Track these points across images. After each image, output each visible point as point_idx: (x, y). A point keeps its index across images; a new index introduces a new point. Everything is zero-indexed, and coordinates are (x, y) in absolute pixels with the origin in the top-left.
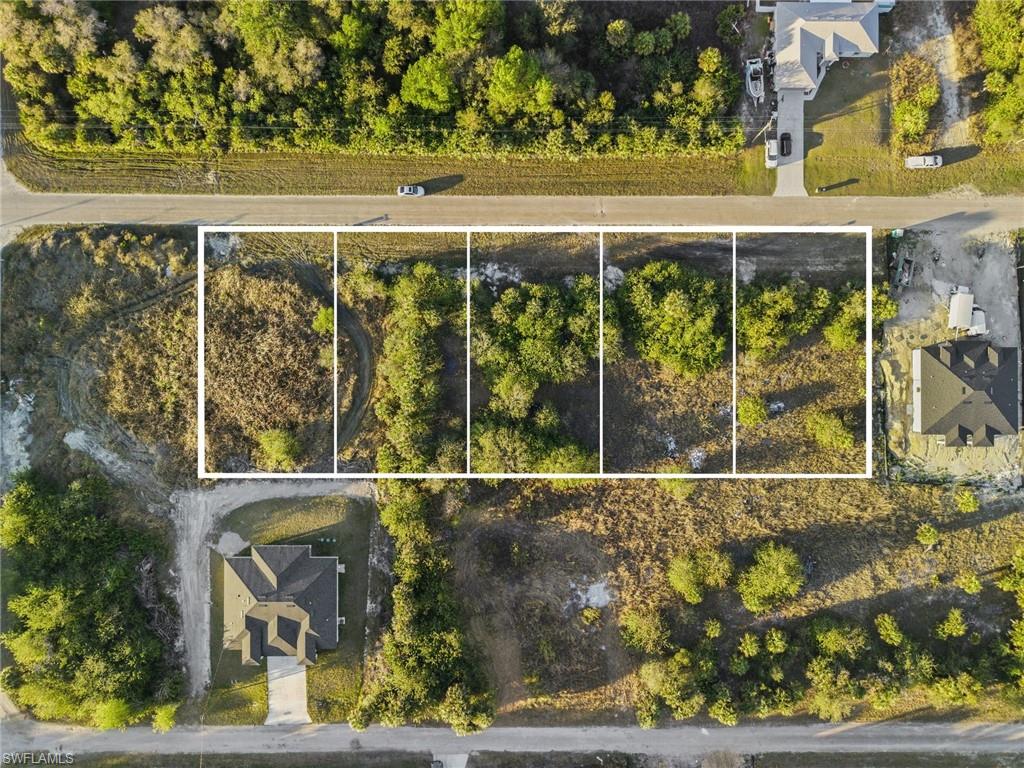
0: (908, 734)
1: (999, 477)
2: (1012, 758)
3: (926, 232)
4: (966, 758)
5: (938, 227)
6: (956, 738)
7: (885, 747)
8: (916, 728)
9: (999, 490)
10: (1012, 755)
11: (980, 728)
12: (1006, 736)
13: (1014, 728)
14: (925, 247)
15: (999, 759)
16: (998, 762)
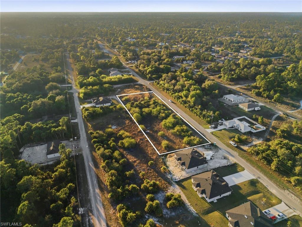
0: (93, 180)
1: (175, 177)
2: (90, 208)
3: (220, 149)
4: (88, 196)
5: (223, 150)
6: (94, 191)
7: (89, 177)
8: (96, 182)
9: (171, 178)
10: (91, 207)
11: (99, 196)
12: (97, 203)
13: (101, 204)
14: (217, 150)
15: (89, 205)
16: (88, 205)
